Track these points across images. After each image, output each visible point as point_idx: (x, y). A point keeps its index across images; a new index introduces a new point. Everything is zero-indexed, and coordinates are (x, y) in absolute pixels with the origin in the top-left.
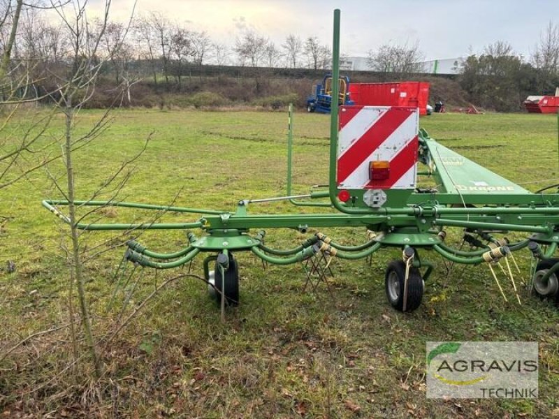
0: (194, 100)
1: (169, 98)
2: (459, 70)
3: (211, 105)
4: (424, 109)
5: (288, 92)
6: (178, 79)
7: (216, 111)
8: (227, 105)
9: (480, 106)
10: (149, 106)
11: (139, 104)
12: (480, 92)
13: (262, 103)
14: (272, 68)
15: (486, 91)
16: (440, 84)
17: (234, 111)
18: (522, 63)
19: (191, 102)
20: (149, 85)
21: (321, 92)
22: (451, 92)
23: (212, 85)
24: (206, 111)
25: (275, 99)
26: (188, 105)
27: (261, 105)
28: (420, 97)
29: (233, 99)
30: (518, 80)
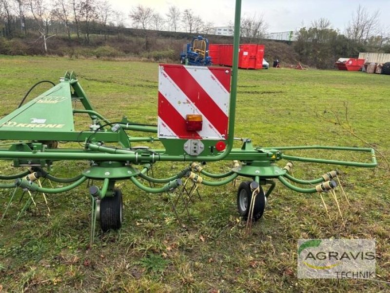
0: (97, 52)
1: (78, 49)
2: (294, 38)
3: (108, 56)
4: (261, 65)
5: (169, 49)
6: (86, 36)
7: (112, 61)
8: (120, 56)
9: (306, 64)
10: (61, 55)
11: (54, 53)
12: (307, 54)
13: (147, 56)
14: (158, 31)
15: (310, 54)
16: (280, 47)
17: (126, 61)
18: (338, 34)
19: (94, 54)
20: (64, 39)
21: (190, 50)
22: (287, 53)
23: (112, 41)
24: (104, 60)
25: (157, 53)
26: (91, 55)
27: (146, 57)
28: (258, 56)
29: (127, 52)
30: (335, 47)
